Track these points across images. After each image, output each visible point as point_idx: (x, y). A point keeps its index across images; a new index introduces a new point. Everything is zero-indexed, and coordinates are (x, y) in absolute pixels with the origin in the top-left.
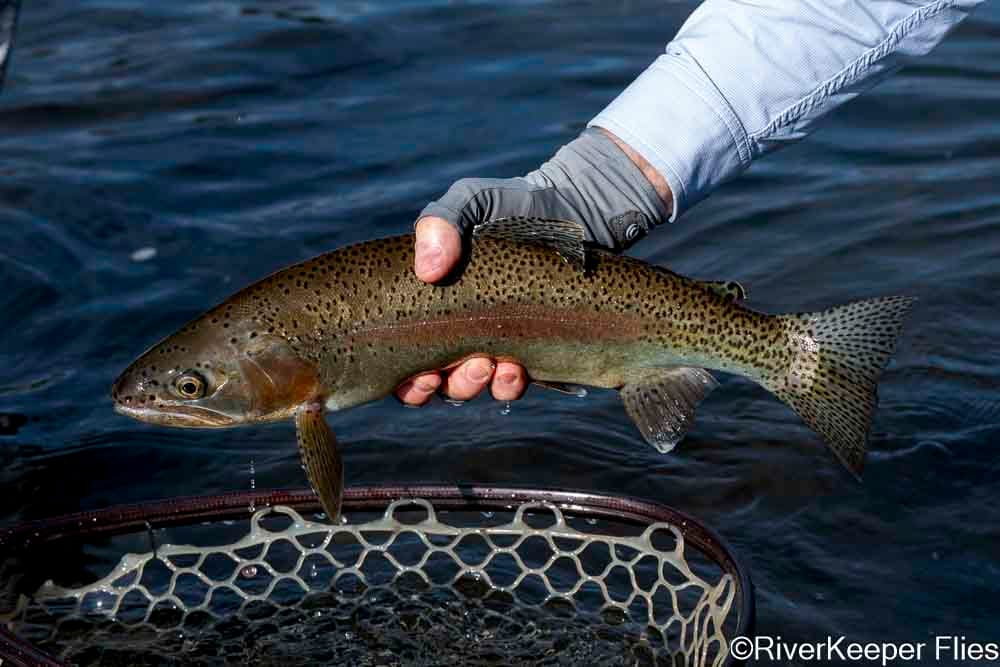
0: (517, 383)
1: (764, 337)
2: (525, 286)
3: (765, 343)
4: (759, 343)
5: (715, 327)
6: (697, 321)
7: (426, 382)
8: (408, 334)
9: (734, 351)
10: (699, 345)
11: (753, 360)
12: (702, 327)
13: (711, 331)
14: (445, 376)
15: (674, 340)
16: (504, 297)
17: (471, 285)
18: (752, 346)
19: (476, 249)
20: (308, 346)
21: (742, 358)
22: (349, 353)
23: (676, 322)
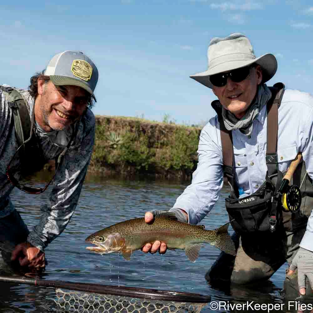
0: (165, 247)
1: (210, 234)
2: (165, 225)
3: (210, 235)
4: (209, 235)
5: (201, 233)
6: (197, 232)
7: (148, 245)
8: (144, 234)
9: (205, 237)
10: (199, 237)
11: (209, 239)
12: (199, 233)
13: (200, 234)
14: (152, 244)
15: (194, 236)
16: (161, 228)
17: (155, 225)
18: (208, 236)
19: (156, 219)
20: (124, 235)
21: (207, 239)
22: (132, 237)
23: (194, 233)
